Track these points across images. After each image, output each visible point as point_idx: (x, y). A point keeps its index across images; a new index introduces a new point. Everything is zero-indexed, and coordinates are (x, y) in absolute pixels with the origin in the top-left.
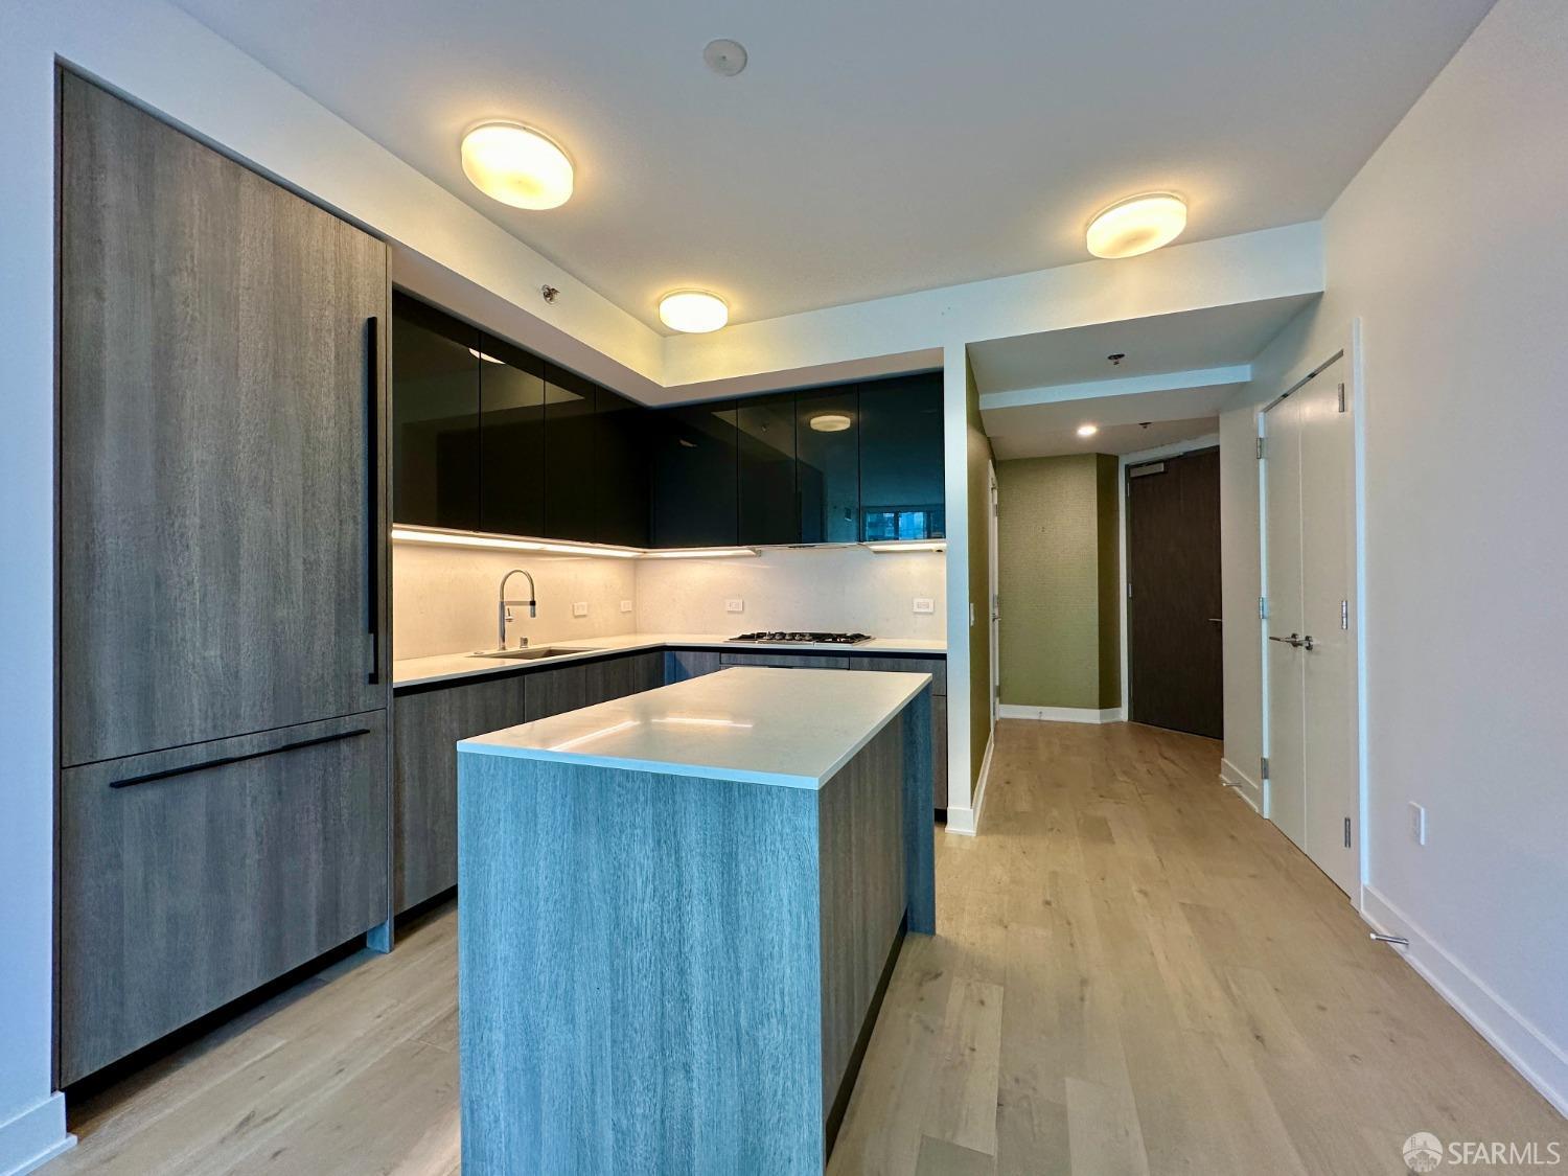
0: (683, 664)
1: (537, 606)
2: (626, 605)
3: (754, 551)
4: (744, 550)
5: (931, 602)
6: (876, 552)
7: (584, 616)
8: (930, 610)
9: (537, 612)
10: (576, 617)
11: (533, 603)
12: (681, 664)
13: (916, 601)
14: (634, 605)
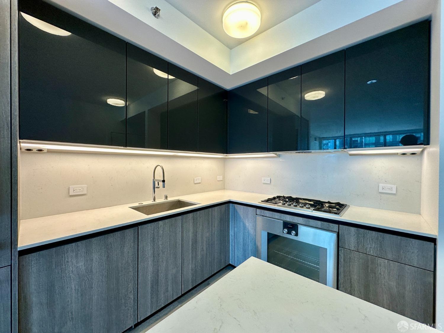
0: (238, 211)
1: (165, 183)
2: (220, 178)
3: (276, 154)
4: (271, 154)
5: (394, 187)
6: (351, 155)
7: (200, 183)
8: (395, 192)
9: (165, 185)
10: (196, 184)
11: (164, 181)
12: (237, 211)
13: (381, 185)
14: (224, 178)
